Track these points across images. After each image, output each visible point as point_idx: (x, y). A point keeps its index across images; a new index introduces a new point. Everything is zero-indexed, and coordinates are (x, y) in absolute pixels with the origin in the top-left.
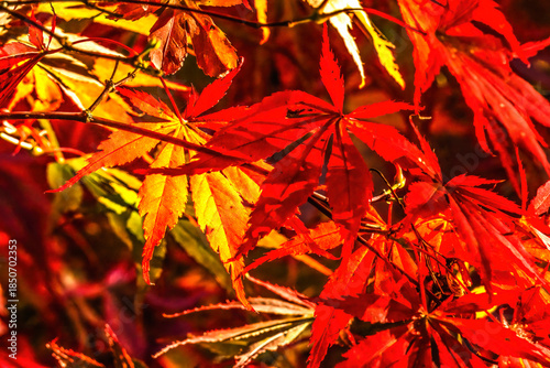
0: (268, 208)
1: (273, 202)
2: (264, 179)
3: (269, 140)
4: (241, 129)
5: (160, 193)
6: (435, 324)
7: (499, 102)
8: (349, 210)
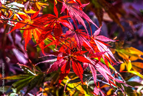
0: (43, 36)
1: (44, 35)
2: (42, 30)
3: (43, 23)
4: (38, 21)
5: (27, 34)
6: (72, 57)
7: (77, 15)
8: (58, 36)
